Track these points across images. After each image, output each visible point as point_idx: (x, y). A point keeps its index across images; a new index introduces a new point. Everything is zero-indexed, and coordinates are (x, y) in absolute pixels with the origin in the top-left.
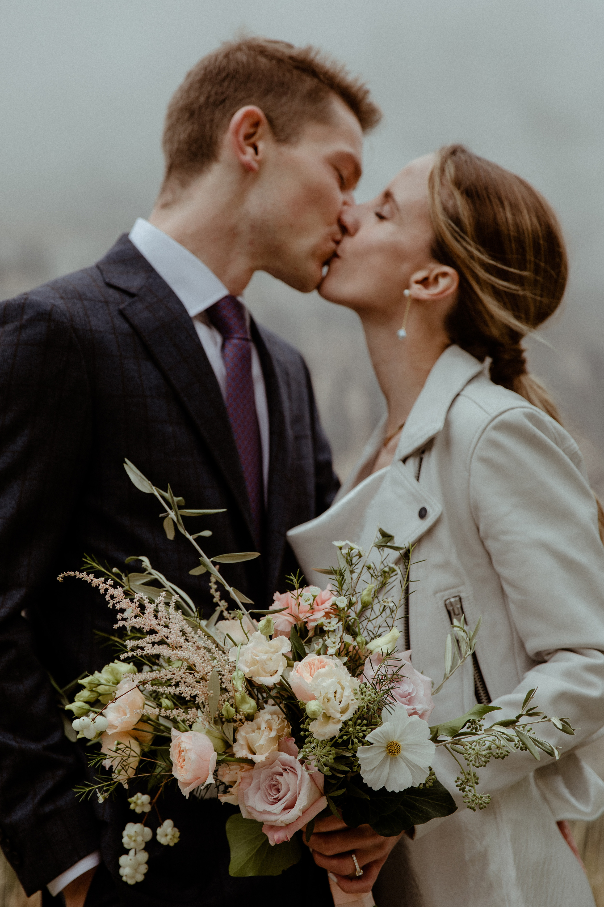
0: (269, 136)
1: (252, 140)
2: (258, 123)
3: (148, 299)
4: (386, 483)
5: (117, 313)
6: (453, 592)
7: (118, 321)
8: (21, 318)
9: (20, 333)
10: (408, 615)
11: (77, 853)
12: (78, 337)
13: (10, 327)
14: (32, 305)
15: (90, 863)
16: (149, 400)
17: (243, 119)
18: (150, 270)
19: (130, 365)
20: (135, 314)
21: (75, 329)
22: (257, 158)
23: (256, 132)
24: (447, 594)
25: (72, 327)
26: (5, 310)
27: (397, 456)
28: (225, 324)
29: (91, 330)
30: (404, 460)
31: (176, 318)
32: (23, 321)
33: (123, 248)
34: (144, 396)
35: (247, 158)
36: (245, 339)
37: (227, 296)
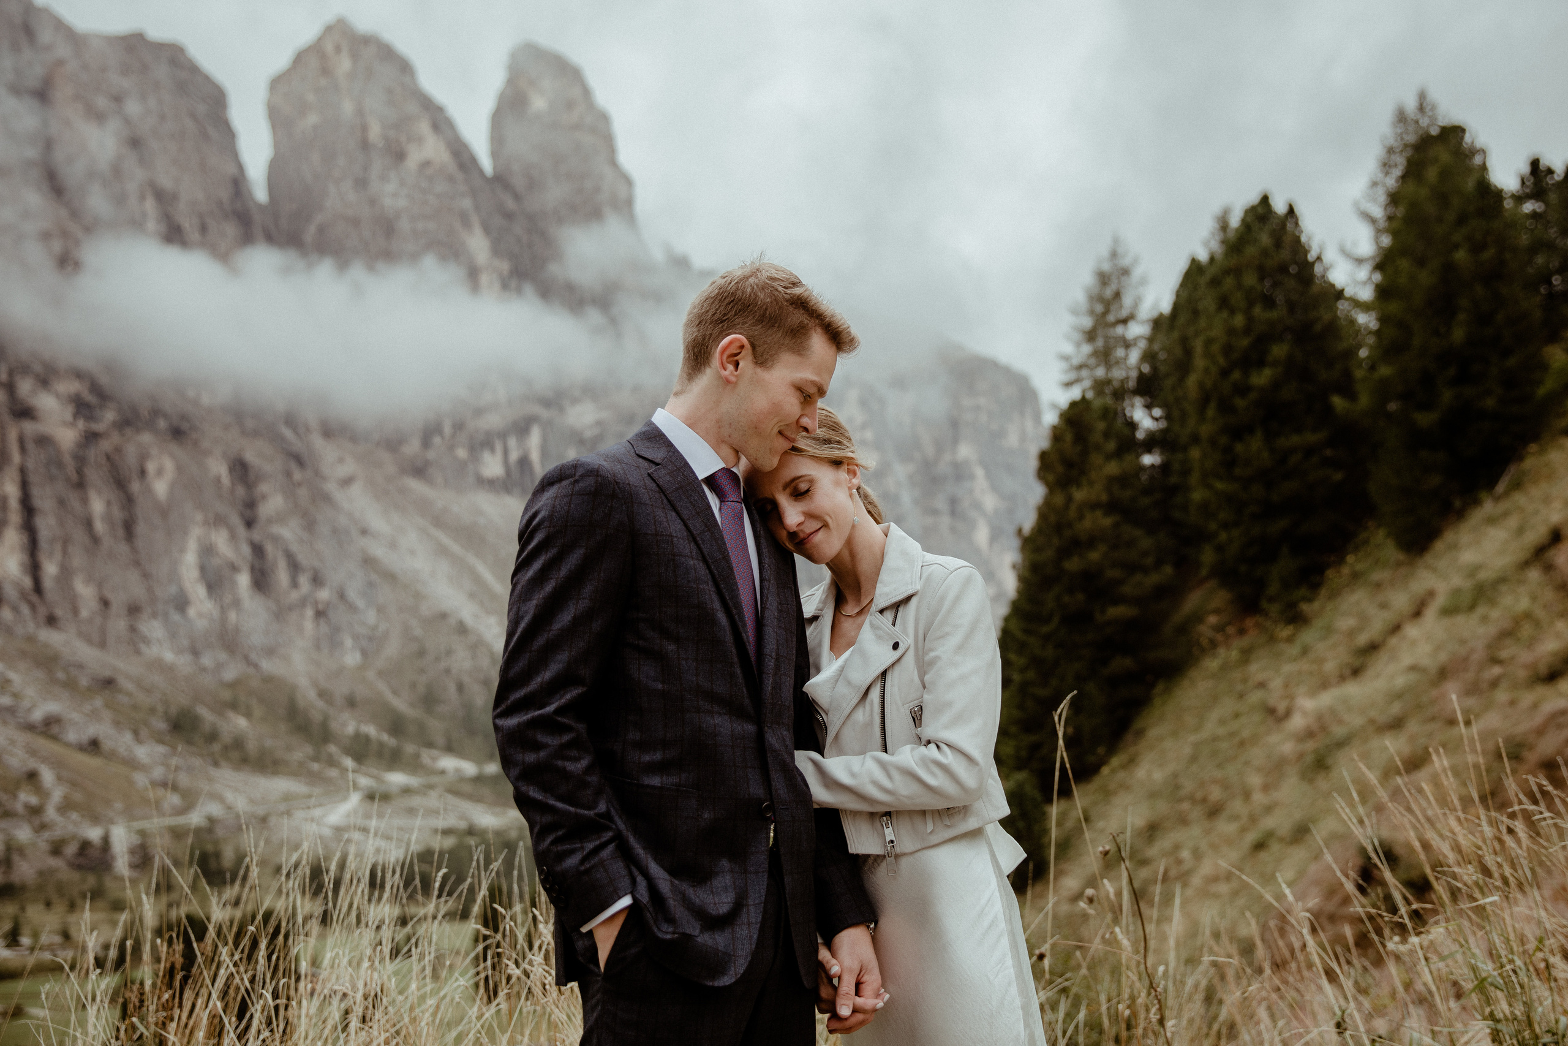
0: (749, 359)
1: (736, 358)
2: (742, 347)
3: (669, 467)
4: (866, 627)
5: (646, 475)
6: (916, 703)
7: (648, 481)
8: (575, 475)
9: (574, 486)
10: (884, 721)
11: (617, 894)
12: (619, 488)
13: (565, 483)
14: (583, 465)
15: (626, 901)
16: (675, 539)
17: (731, 343)
18: (670, 445)
19: (659, 513)
20: (660, 478)
21: (617, 483)
22: (736, 373)
23: (740, 353)
24: (912, 705)
25: (615, 481)
26: (561, 470)
27: (874, 608)
28: (722, 490)
29: (629, 484)
30: (881, 612)
31: (691, 483)
32: (577, 478)
33: (647, 428)
34: (671, 536)
35: (726, 373)
36: (737, 502)
37: (723, 468)
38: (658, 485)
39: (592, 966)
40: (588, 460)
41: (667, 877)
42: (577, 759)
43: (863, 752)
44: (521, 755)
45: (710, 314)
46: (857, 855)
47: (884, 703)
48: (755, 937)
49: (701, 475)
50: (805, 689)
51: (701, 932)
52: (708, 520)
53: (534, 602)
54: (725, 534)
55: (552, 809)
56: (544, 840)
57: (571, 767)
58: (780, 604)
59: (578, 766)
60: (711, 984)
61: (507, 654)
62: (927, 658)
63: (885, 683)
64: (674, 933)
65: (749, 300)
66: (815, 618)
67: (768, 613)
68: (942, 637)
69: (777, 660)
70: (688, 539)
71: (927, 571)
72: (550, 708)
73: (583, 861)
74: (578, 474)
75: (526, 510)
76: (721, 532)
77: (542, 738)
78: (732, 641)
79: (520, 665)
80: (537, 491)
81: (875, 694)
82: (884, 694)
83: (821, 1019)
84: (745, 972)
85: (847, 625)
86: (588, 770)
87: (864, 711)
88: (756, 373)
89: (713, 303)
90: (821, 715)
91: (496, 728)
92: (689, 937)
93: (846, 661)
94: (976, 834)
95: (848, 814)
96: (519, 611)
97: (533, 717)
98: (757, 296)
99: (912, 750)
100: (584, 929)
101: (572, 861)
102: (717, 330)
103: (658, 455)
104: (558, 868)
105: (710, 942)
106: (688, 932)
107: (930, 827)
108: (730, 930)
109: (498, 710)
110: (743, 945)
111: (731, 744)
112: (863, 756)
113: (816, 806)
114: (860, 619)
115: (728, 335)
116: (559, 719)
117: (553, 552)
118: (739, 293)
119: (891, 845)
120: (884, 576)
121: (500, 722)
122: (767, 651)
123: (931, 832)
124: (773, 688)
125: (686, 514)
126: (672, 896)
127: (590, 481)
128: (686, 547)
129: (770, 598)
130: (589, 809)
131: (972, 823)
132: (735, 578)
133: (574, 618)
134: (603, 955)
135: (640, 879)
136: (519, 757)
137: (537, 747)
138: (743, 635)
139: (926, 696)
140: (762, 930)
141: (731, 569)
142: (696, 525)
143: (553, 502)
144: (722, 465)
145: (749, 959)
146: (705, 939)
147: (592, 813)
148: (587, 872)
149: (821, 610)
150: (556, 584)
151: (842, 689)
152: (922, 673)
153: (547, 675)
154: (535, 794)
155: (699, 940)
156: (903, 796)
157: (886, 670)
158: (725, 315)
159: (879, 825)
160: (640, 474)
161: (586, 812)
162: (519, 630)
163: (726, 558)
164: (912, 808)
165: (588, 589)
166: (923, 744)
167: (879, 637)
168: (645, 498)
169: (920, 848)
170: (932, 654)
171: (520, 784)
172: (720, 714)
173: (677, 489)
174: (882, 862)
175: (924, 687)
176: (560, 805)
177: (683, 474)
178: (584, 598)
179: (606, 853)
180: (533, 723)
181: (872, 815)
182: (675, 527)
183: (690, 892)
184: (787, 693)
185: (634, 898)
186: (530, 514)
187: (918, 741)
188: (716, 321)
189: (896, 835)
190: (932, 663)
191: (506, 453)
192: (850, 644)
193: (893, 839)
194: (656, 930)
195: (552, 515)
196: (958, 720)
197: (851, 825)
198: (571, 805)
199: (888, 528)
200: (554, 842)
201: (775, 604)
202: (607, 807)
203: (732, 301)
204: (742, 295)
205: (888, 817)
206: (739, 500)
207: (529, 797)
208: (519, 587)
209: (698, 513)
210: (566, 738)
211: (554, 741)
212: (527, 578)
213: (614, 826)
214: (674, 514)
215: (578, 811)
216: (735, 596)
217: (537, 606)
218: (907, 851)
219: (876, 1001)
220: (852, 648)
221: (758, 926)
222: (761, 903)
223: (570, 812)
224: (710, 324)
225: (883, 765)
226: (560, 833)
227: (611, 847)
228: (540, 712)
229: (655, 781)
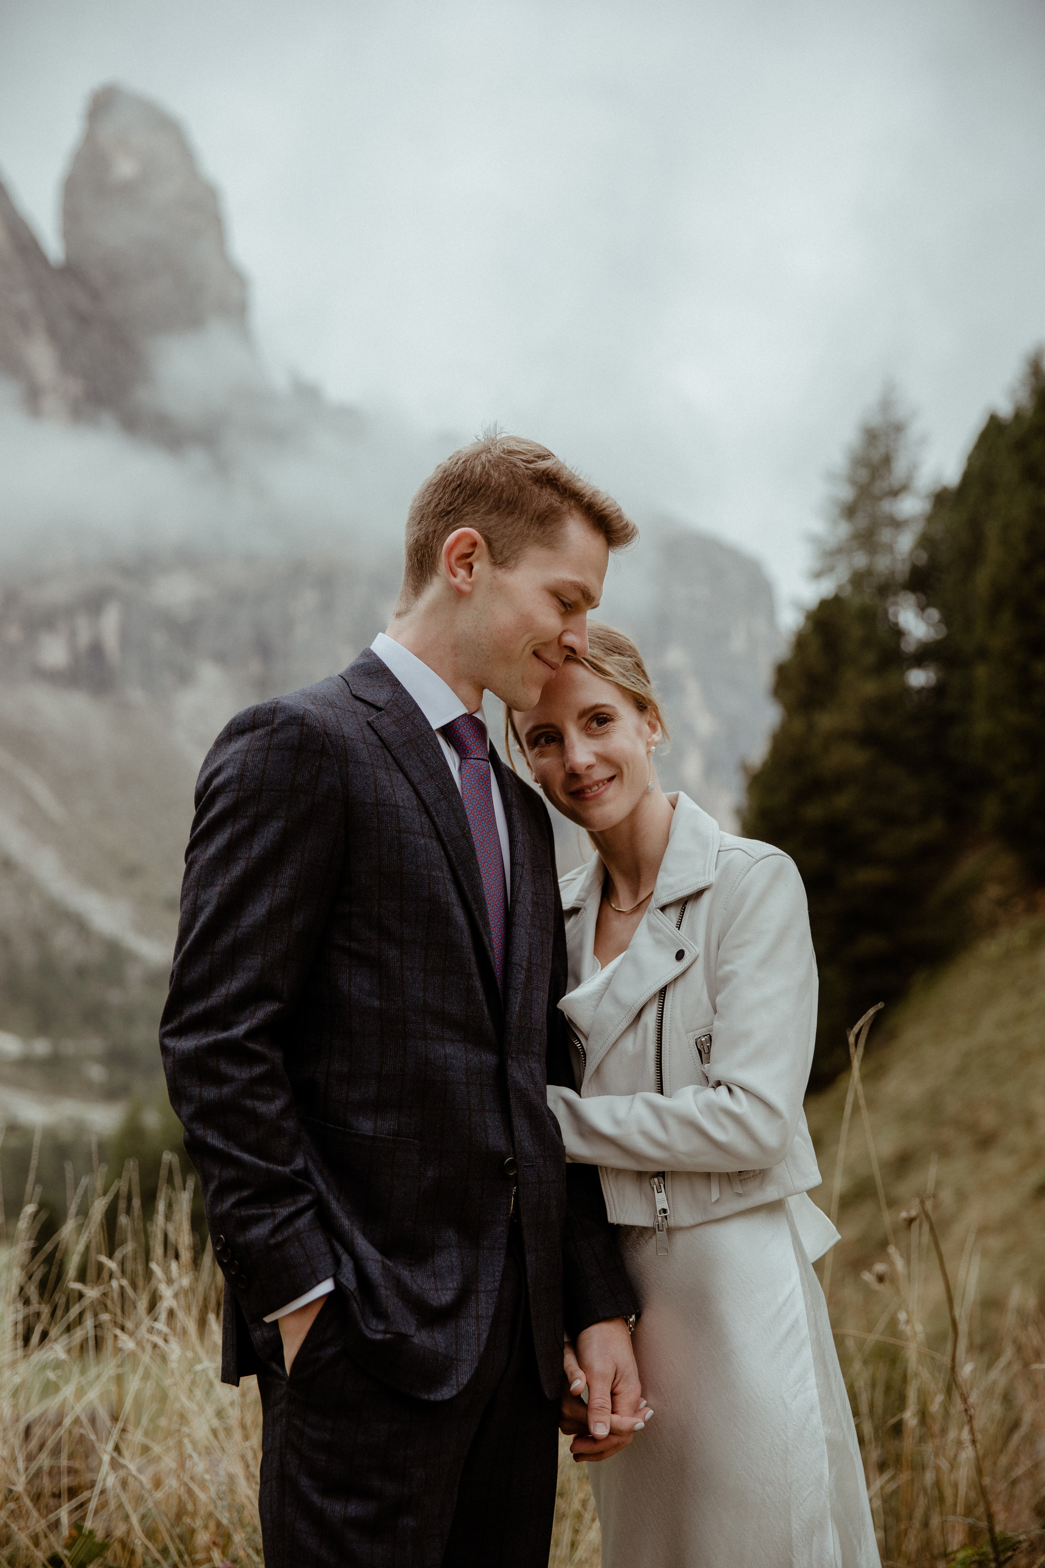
0: (486, 558)
1: (469, 560)
2: (474, 544)
3: (395, 713)
4: (643, 927)
5: (366, 724)
6: (704, 1031)
7: (368, 732)
8: (273, 722)
9: (271, 737)
10: (661, 1053)
11: (316, 1277)
12: (331, 742)
13: (260, 732)
14: (283, 709)
15: (326, 1287)
16: (402, 810)
17: (458, 540)
18: (395, 684)
19: (382, 775)
20: (383, 728)
21: (328, 735)
22: (469, 580)
23: (472, 553)
24: (698, 1033)
25: (325, 732)
26: (254, 714)
27: (653, 904)
28: (462, 743)
29: (344, 736)
30: (663, 909)
31: (422, 735)
32: (275, 726)
33: (366, 660)
34: (396, 806)
35: (456, 581)
36: (483, 760)
37: (466, 714)
38: (380, 738)
39: (274, 1366)
40: (291, 703)
41: (378, 1257)
42: (270, 1099)
43: (632, 1092)
44: (198, 1090)
45: (433, 505)
46: (618, 1226)
47: (661, 1029)
48: (485, 1336)
49: (436, 723)
50: (560, 1005)
51: (418, 1329)
52: (445, 784)
53: (218, 889)
54: (466, 802)
55: (236, 1162)
56: (223, 1201)
57: (263, 1108)
58: (536, 894)
59: (271, 1108)
60: (426, 1397)
61: (181, 955)
62: (720, 973)
63: (663, 1003)
64: (385, 1332)
65: (480, 482)
66: (575, 911)
67: (519, 909)
68: (739, 946)
69: (529, 970)
70: (419, 810)
71: (725, 858)
72: (239, 1031)
73: (274, 1232)
74: (277, 721)
75: (206, 763)
76: (461, 800)
77: (228, 1068)
78: (471, 945)
79: (198, 971)
80: (222, 740)
81: (650, 1017)
82: (662, 1017)
83: (565, 1441)
84: (470, 1381)
85: (616, 925)
86: (284, 1113)
87: (635, 1039)
88: (495, 577)
89: (436, 491)
90: (579, 1040)
91: (164, 1049)
92: (404, 1338)
93: (615, 972)
94: (775, 1207)
95: (609, 1172)
96: (197, 899)
97: (216, 1041)
98: (490, 475)
99: (695, 1093)
100: (268, 1319)
101: (259, 1231)
102: (441, 525)
103: (380, 696)
104: (241, 1239)
105: (428, 1343)
106: (403, 1331)
107: (715, 1195)
108: (454, 1324)
109: (168, 1027)
110: (468, 1345)
111: (465, 1080)
112: (630, 1097)
113: (568, 1161)
114: (635, 917)
115: (455, 529)
116: (250, 1045)
117: (243, 823)
118: (467, 474)
119: (663, 1215)
120: (669, 862)
121: (170, 1043)
122: (516, 959)
123: (717, 1201)
124: (522, 1007)
125: (416, 776)
126: (383, 1283)
127: (293, 731)
128: (416, 820)
129: (523, 889)
130: (284, 1163)
131: (770, 1193)
132: (477, 862)
133: (270, 912)
134: (290, 1352)
135: (345, 1258)
136: (196, 1091)
137: (220, 1079)
138: (485, 937)
139: (716, 1023)
140: (494, 1325)
141: (472, 850)
142: (429, 790)
143: (243, 757)
144: (462, 710)
145: (476, 1365)
146: (422, 1338)
147: (287, 1169)
148: (279, 1246)
149: (584, 900)
150: (247, 866)
151: (608, 1008)
152: (713, 993)
153: (234, 985)
154: (214, 1140)
155: (416, 1340)
156: (681, 1153)
157: (666, 986)
158: (450, 504)
159: (649, 1187)
160: (357, 722)
161: (280, 1168)
162: (198, 925)
163: (467, 835)
164: (690, 1169)
165: (288, 873)
166: (710, 1085)
167: (658, 942)
168: (364, 754)
169: (701, 1221)
170: (727, 968)
171: (195, 1126)
172: (452, 1041)
173: (404, 744)
174: (651, 1238)
175: (716, 1012)
176: (246, 1157)
177: (413, 723)
178: (282, 886)
179: (302, 1222)
180: (216, 1049)
181: (640, 1176)
182: (403, 795)
183: (405, 1274)
184: (539, 1013)
185: (337, 1283)
186: (210, 769)
187: (704, 1081)
188: (440, 513)
189: (671, 1202)
190: (726, 980)
191: (73, 635)
192: (622, 948)
193: (666, 1207)
194: (363, 1327)
195: (242, 775)
196: (759, 1056)
197: (612, 1186)
198: (260, 1158)
199: (676, 798)
200: (238, 1204)
201: (529, 896)
202: (306, 1163)
203: (459, 486)
204: (471, 476)
205: (661, 1179)
206: (485, 757)
207: (205, 1143)
208: (197, 867)
209: (431, 776)
210: (258, 1070)
211: (243, 1074)
212: (207, 857)
213: (313, 1188)
214: (401, 776)
215: (271, 1166)
216: (477, 886)
217: (220, 893)
218: (683, 1224)
219: (634, 1420)
220: (622, 955)
221: (489, 1321)
222: (494, 1290)
223: (259, 1168)
224: (433, 518)
225: (656, 1111)
226: (245, 1193)
227: (309, 1214)
228: (225, 1035)
229: (366, 1126)
